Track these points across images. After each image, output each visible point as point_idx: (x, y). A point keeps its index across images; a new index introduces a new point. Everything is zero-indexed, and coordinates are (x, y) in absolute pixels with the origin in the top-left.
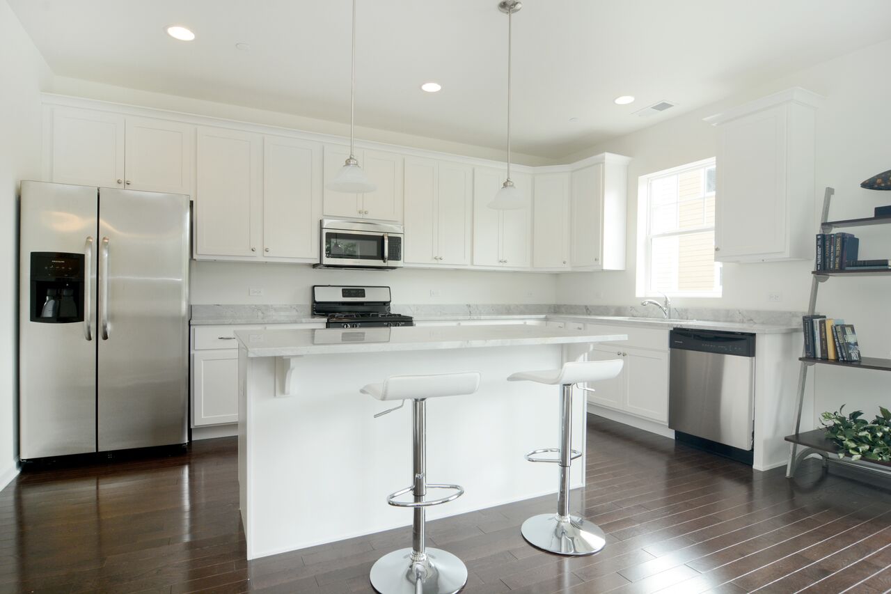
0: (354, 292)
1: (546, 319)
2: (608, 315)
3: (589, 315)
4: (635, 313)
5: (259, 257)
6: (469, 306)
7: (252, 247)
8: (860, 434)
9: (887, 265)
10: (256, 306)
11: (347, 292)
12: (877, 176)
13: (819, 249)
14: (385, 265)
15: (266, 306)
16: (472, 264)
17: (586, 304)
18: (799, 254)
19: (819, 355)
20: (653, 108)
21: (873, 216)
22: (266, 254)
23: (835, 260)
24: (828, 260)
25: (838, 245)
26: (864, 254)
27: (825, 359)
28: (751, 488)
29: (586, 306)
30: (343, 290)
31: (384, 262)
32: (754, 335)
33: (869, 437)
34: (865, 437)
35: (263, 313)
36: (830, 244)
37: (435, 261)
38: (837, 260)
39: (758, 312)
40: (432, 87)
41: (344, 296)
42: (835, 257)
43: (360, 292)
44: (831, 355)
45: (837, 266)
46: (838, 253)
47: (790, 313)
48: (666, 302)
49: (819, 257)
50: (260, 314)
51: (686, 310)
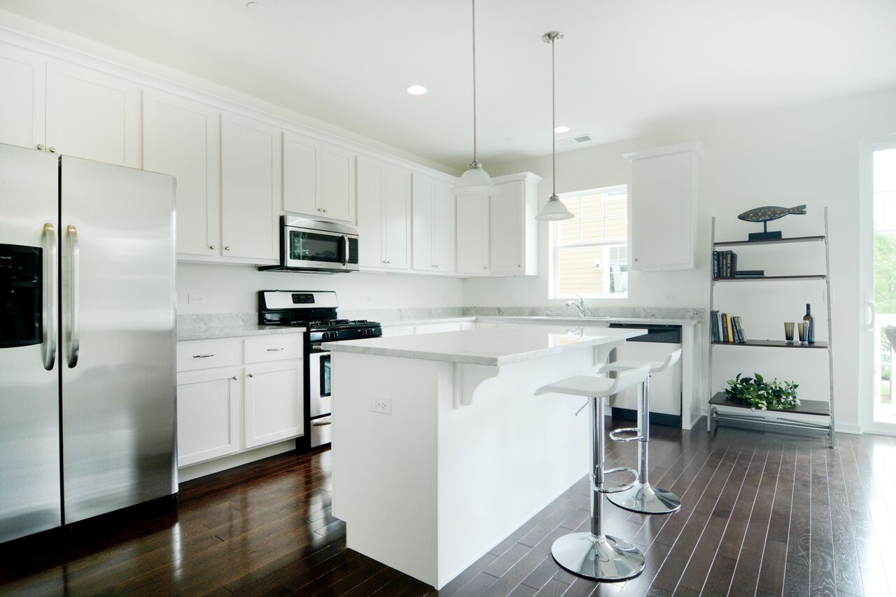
0: (304, 297)
1: (476, 321)
2: (521, 315)
3: (502, 315)
4: (549, 313)
5: (215, 257)
6: (400, 310)
7: (210, 245)
8: (759, 393)
9: (763, 274)
10: (197, 315)
11: (298, 298)
12: (750, 211)
13: (716, 262)
14: (344, 268)
15: (209, 315)
16: (412, 268)
17: (498, 306)
18: (698, 264)
19: (722, 339)
20: (576, 139)
21: (747, 240)
22: (225, 252)
23: (726, 270)
24: (721, 270)
25: (729, 259)
26: (741, 266)
27: (726, 342)
28: (681, 443)
29: (498, 308)
30: (293, 295)
31: (344, 265)
32: (681, 326)
33: (765, 394)
34: (763, 395)
35: (206, 324)
36: (723, 258)
37: (384, 265)
38: (729, 270)
39: (658, 309)
40: (417, 90)
41: (294, 302)
42: (727, 268)
43: (308, 298)
44: (731, 339)
45: (729, 274)
46: (729, 265)
47: (684, 309)
48: (582, 302)
49: (716, 268)
50: (202, 325)
51: (598, 309)
